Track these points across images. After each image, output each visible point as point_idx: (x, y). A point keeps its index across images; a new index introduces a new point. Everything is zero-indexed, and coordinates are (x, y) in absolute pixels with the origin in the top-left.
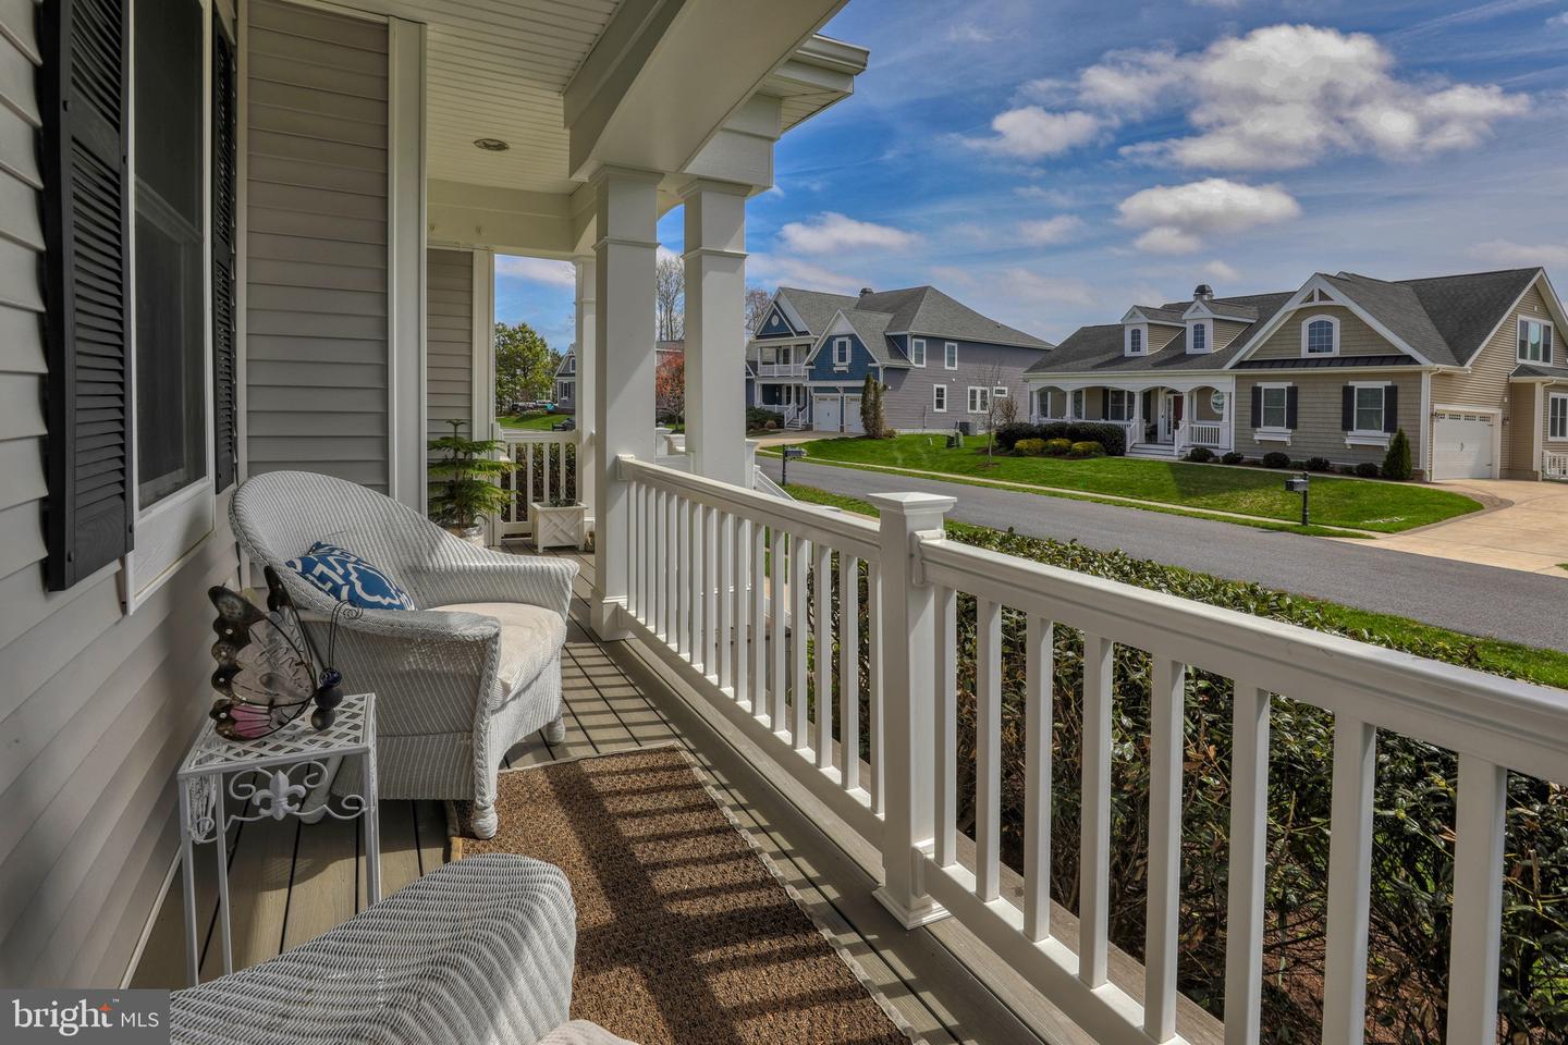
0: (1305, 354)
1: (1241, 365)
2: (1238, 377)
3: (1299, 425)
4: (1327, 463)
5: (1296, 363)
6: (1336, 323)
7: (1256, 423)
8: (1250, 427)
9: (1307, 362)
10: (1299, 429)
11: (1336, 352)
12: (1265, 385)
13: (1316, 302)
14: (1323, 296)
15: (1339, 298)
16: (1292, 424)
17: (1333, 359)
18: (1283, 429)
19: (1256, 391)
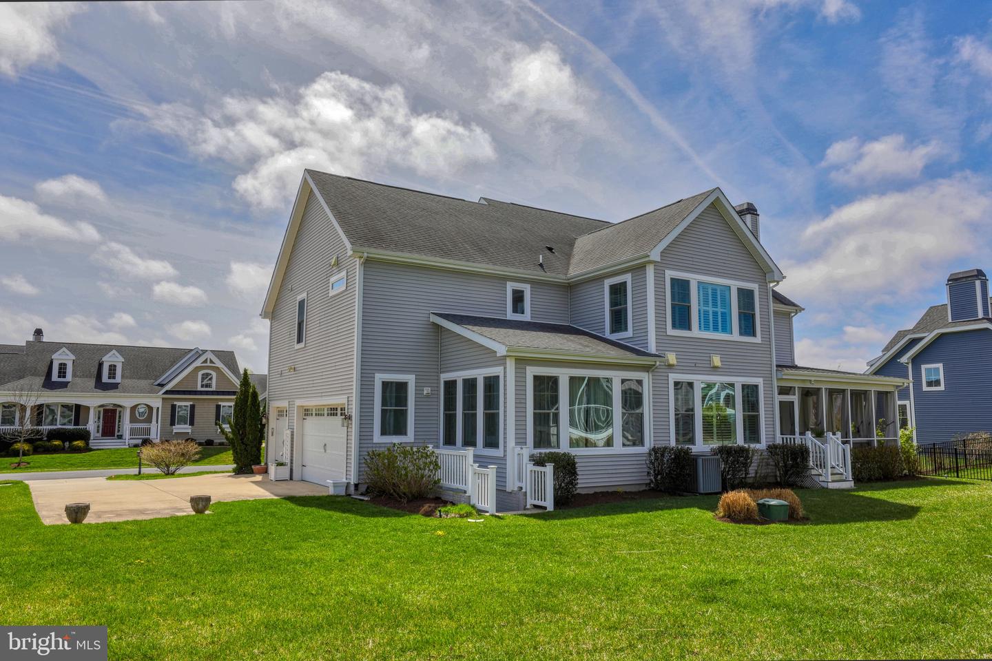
0: (199, 388)
1: (167, 392)
2: (163, 399)
3: (195, 423)
4: (213, 441)
5: (196, 393)
6: (214, 374)
7: (172, 423)
8: (169, 426)
9: (201, 393)
10: (195, 426)
11: (214, 388)
12: (178, 404)
13: (208, 364)
14: (211, 362)
15: (219, 364)
16: (192, 423)
17: (212, 391)
18: (187, 426)
19: (174, 407)
